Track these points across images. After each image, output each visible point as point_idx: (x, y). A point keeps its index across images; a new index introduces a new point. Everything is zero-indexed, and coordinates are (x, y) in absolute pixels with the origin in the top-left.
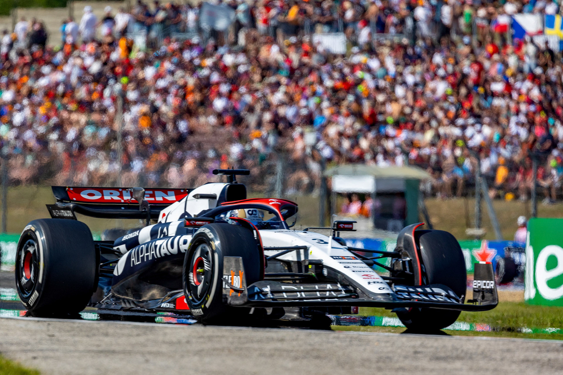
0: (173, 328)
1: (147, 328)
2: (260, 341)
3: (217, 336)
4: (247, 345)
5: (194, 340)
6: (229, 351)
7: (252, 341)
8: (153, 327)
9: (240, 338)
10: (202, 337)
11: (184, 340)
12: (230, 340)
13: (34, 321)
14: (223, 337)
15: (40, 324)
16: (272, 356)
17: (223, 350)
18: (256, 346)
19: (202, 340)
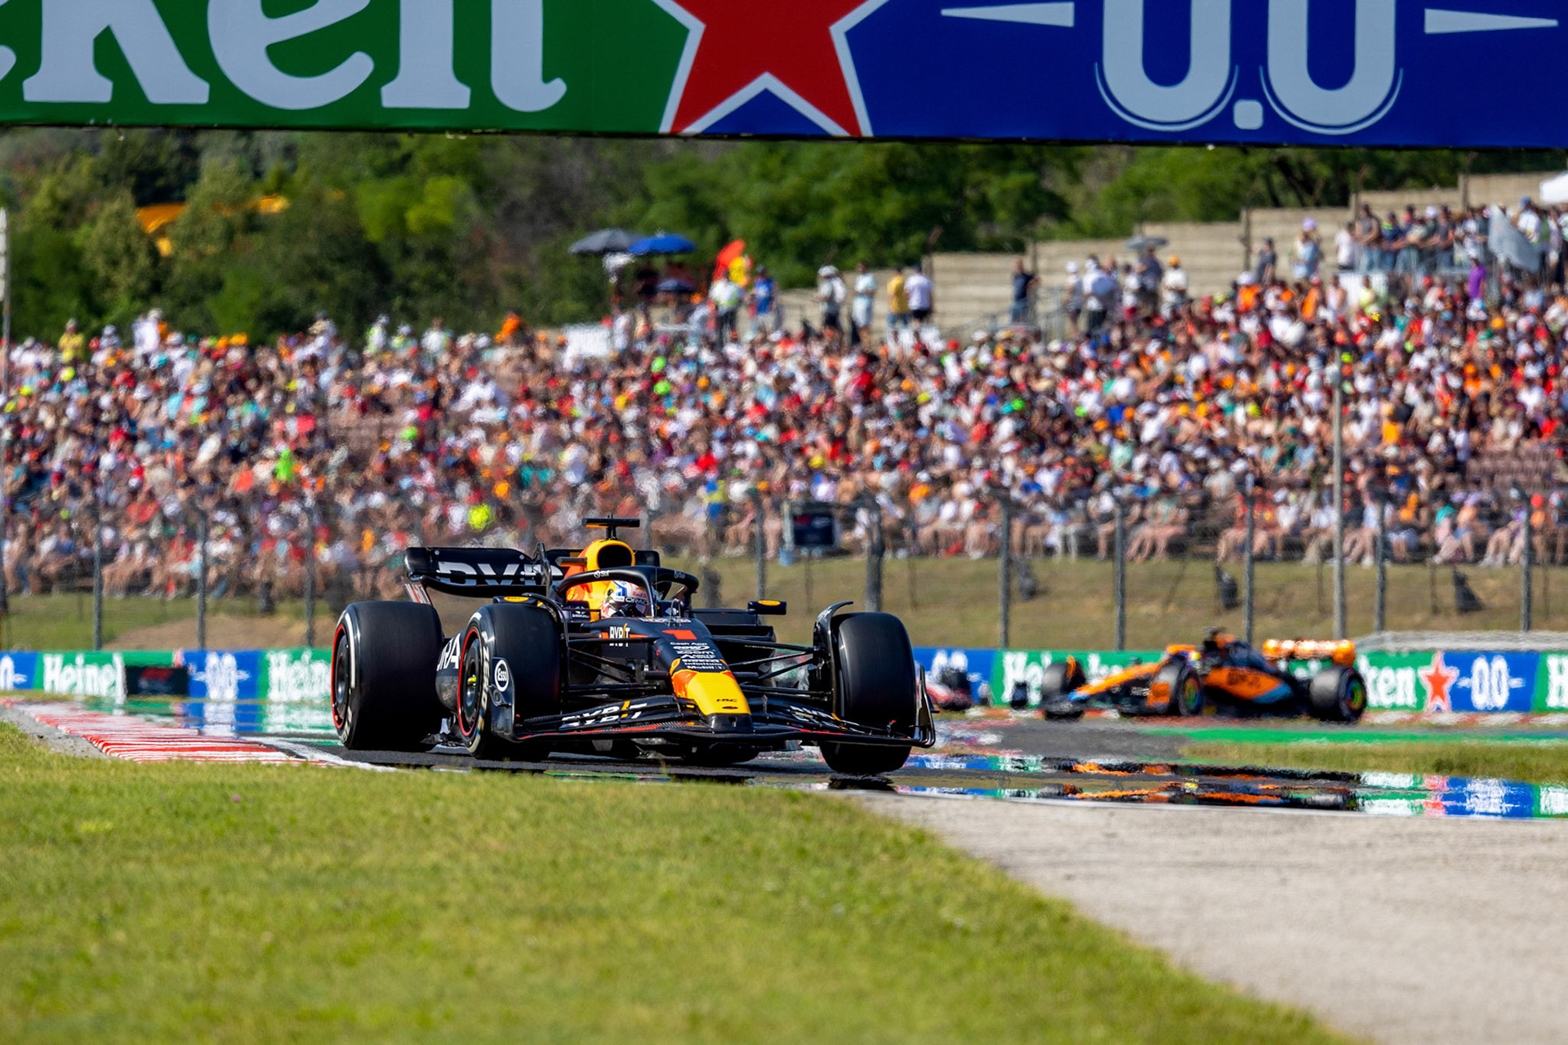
0: (1345, 818)
1: (1296, 819)
2: (1508, 842)
3: (1428, 834)
4: (1481, 851)
5: (1381, 842)
6: (1446, 861)
7: (1493, 843)
8: (1310, 817)
9: (1470, 837)
10: (1398, 835)
11: (1363, 842)
12: (1451, 840)
13: (1086, 808)
14: (1439, 834)
15: (1096, 813)
16: (1524, 870)
17: (1433, 859)
18: (1498, 851)
19: (1397, 840)
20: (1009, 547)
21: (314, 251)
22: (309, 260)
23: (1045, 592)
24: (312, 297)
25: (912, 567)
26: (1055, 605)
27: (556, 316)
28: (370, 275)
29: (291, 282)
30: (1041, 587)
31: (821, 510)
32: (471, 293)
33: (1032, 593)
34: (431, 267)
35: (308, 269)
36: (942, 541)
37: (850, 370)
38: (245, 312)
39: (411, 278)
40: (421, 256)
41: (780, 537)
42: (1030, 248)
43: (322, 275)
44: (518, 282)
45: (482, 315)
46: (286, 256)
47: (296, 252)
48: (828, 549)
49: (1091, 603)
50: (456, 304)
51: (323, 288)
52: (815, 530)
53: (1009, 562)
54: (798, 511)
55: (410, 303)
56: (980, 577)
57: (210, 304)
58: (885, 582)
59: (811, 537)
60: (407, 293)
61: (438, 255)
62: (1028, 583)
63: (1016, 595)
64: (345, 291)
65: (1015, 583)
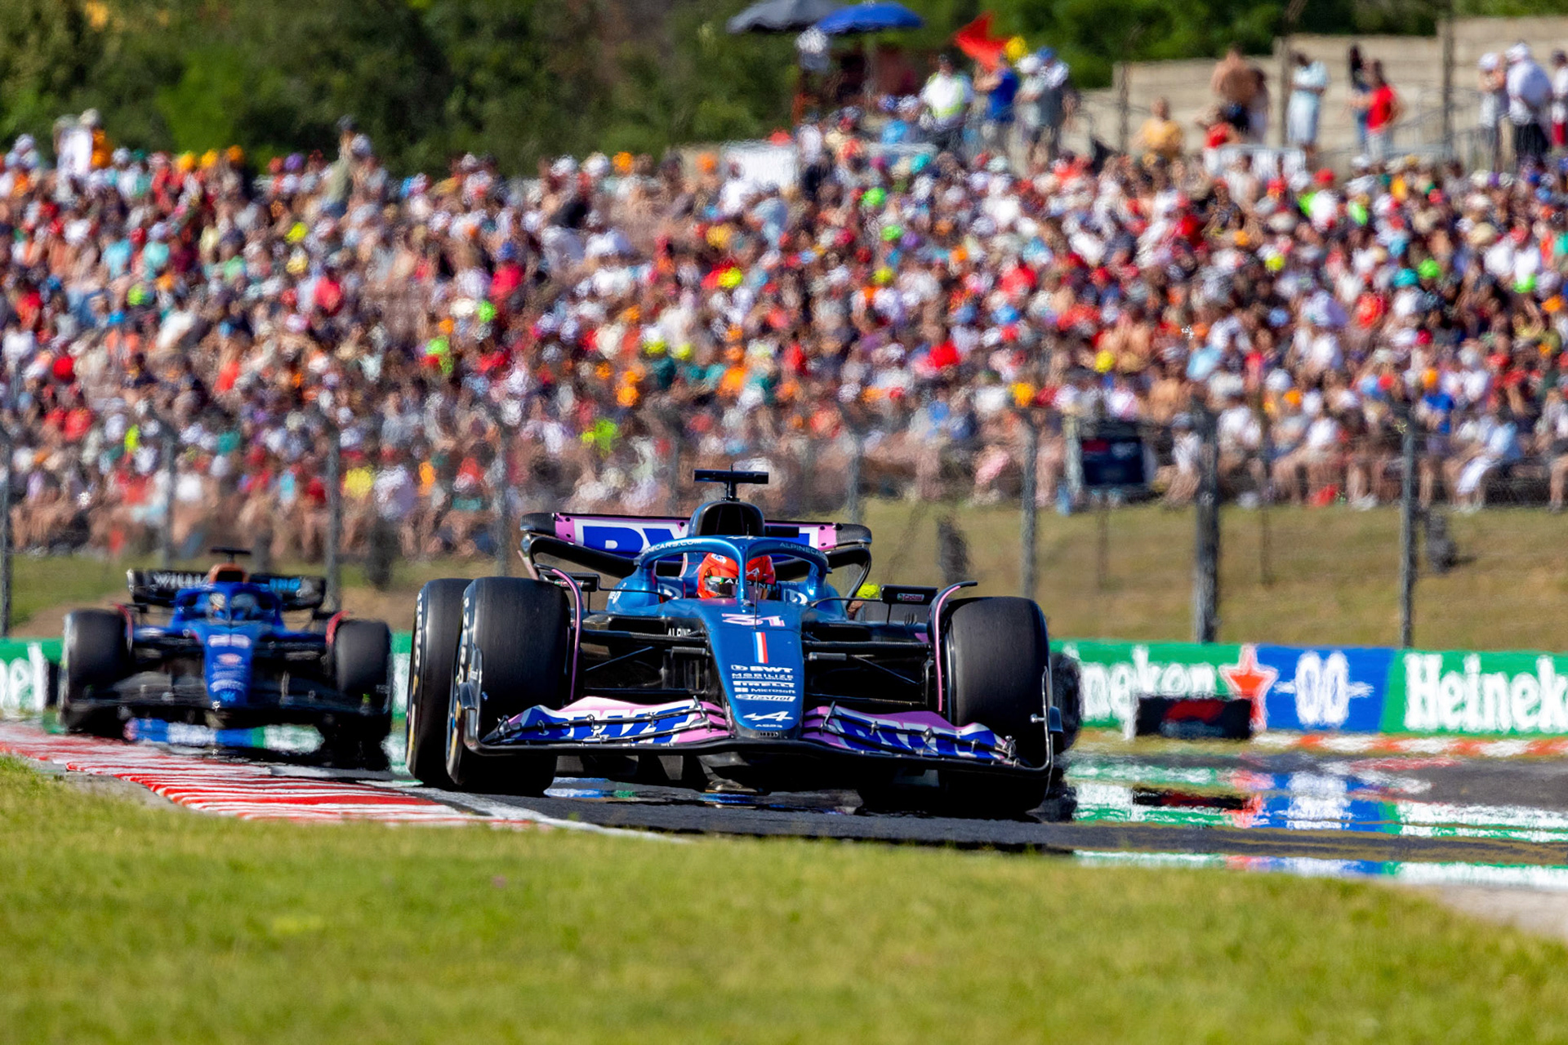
20: (1416, 491)
21: (327, 20)
22: (314, 34)
23: (1468, 561)
24: (321, 92)
25: (1265, 522)
26: (1484, 580)
27: (700, 127)
28: (410, 60)
29: (288, 70)
30: (1462, 553)
31: (1127, 433)
32: (567, 90)
33: (1449, 562)
34: (505, 48)
35: (314, 49)
36: (1312, 479)
37: (1169, 215)
38: (218, 113)
39: (474, 64)
40: (488, 30)
41: (1059, 471)
42: (1442, 29)
43: (336, 60)
44: (643, 72)
45: (585, 125)
46: (283, 29)
47: (299, 22)
48: (1131, 490)
49: (1539, 577)
50: (544, 107)
51: (338, 80)
52: (1113, 462)
53: (1416, 515)
54: (1089, 433)
55: (472, 103)
56: (1369, 538)
57: (164, 102)
58: (1226, 545)
59: (1110, 473)
60: (470, 89)
61: (517, 30)
62: (1440, 548)
63: (1424, 566)
64: (373, 87)
65: (1423, 548)
